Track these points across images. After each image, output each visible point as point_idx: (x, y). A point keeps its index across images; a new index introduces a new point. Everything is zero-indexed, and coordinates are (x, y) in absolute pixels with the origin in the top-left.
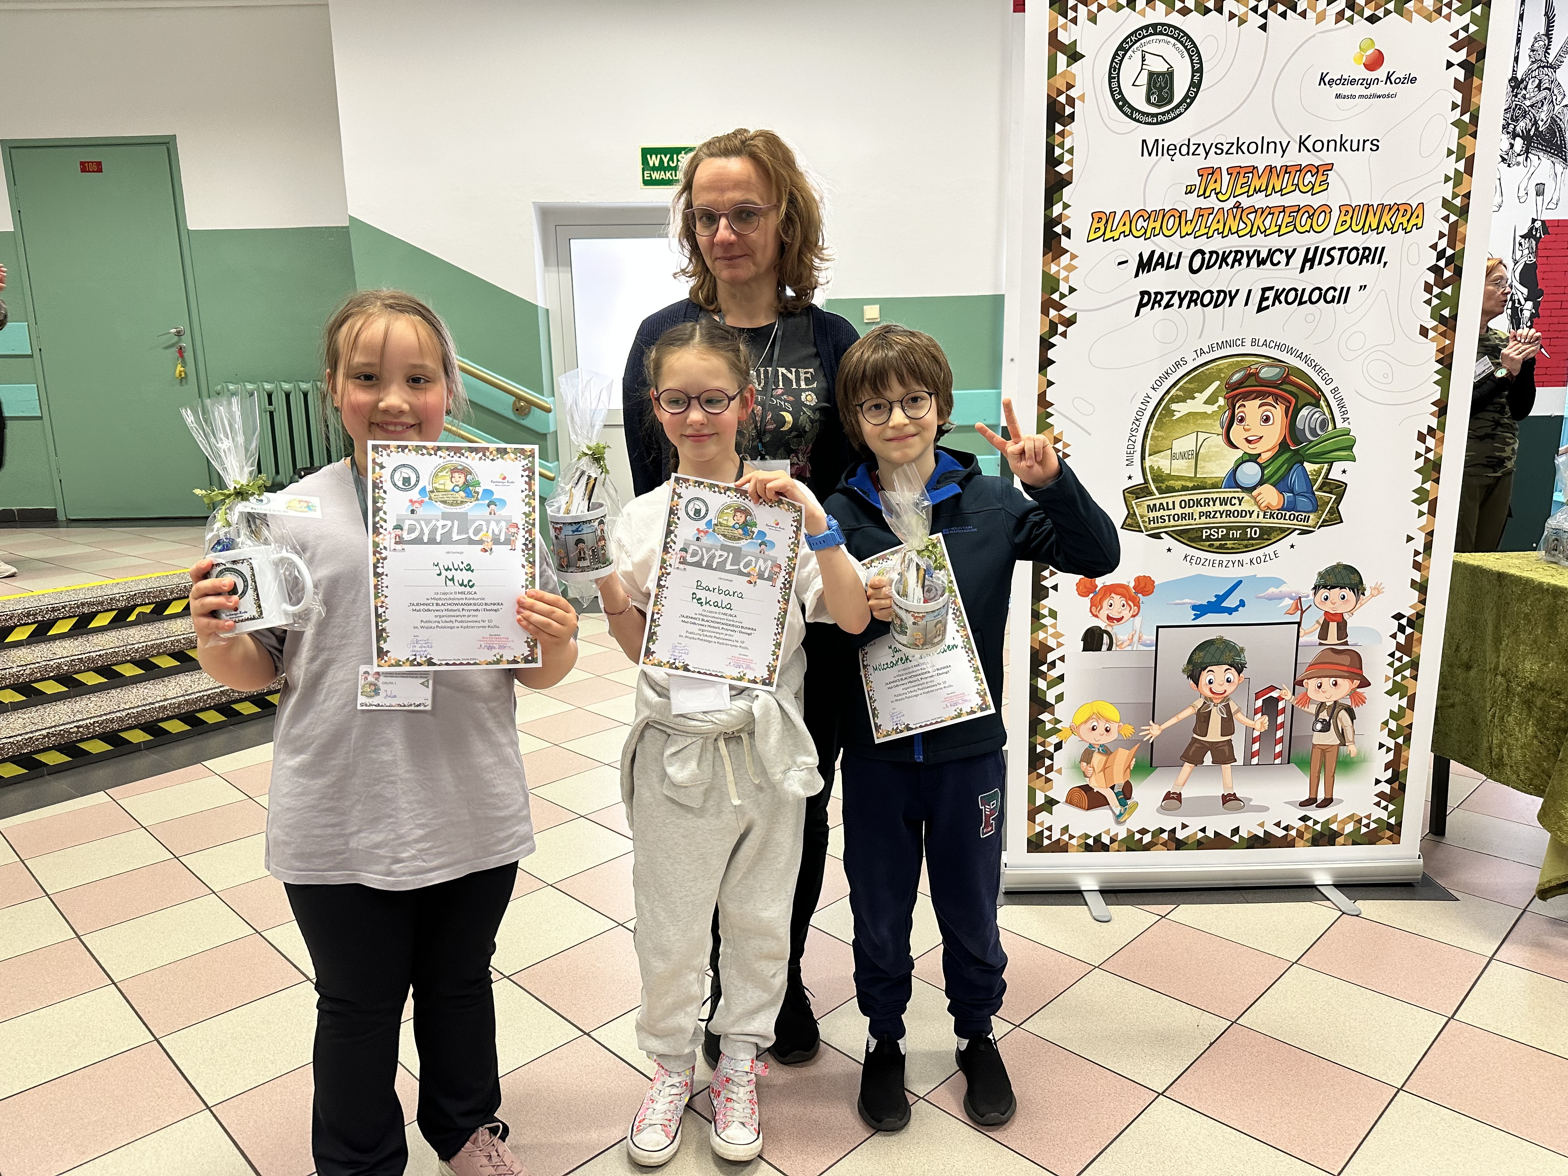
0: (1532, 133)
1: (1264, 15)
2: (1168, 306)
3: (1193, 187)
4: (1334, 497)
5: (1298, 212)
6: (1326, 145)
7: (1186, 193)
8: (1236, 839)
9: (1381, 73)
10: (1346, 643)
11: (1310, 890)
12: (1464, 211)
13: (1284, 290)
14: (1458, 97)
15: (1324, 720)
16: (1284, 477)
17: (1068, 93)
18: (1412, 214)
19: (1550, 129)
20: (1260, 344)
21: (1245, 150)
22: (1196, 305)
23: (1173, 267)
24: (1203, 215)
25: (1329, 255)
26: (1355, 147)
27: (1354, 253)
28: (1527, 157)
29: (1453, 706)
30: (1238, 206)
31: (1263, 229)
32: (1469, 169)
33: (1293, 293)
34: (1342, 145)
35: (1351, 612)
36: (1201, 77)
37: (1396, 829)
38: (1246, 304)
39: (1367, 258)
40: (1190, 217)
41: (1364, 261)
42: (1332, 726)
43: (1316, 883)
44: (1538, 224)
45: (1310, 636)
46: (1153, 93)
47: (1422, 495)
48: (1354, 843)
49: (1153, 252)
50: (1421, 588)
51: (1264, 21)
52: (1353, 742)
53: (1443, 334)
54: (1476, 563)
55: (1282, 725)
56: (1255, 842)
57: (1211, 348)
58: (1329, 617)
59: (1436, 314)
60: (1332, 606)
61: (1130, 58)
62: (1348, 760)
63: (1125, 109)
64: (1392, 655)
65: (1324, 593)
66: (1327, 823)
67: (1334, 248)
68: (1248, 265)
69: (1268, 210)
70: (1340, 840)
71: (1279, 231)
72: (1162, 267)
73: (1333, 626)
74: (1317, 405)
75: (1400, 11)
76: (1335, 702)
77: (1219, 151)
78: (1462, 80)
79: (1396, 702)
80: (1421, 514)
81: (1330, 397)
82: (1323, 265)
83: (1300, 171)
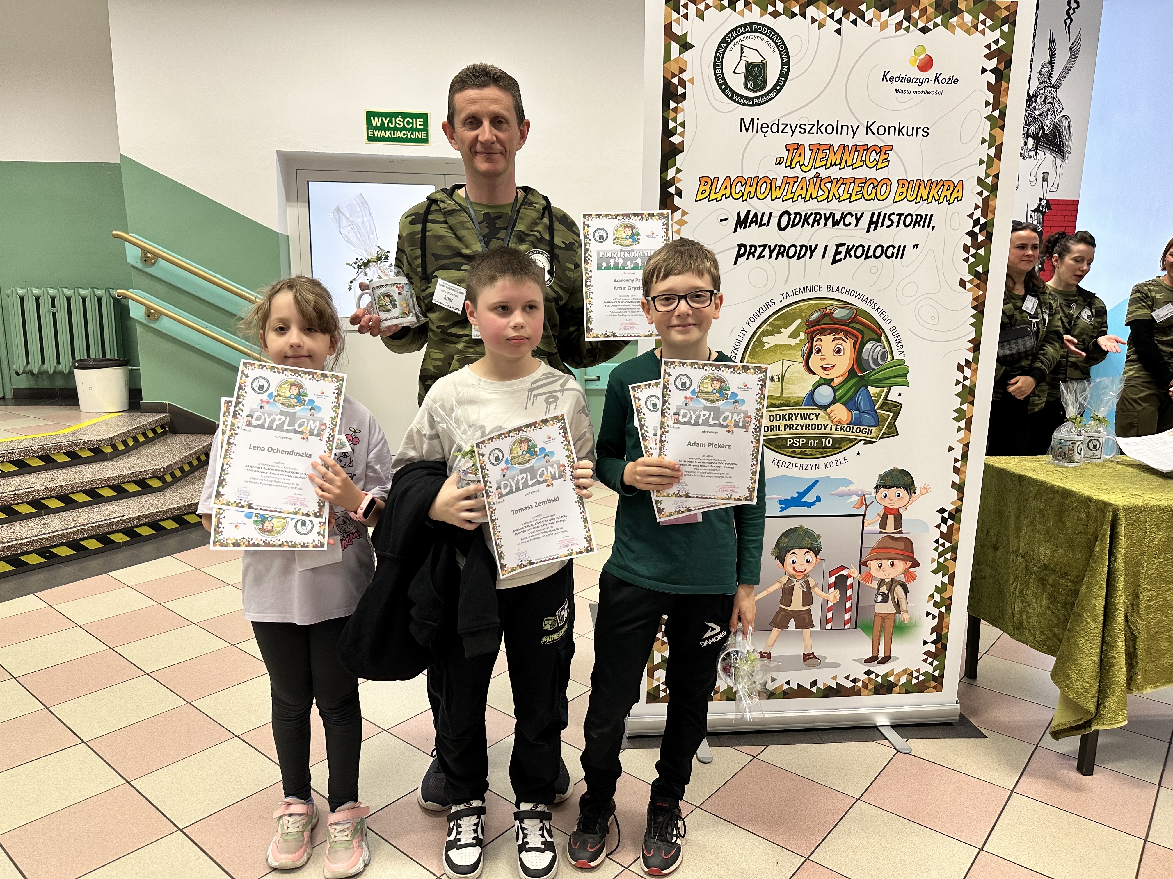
0: (1040, 135)
1: (839, 21)
2: (760, 257)
3: (782, 159)
4: (892, 414)
5: (865, 183)
6: (887, 130)
7: (776, 164)
8: (814, 689)
9: (931, 74)
10: (901, 532)
11: (872, 730)
12: (993, 189)
13: (854, 246)
14: (990, 97)
15: (884, 593)
16: (852, 398)
17: (680, 76)
18: (954, 189)
19: (1052, 133)
20: (834, 290)
21: (824, 131)
22: (783, 256)
23: (764, 224)
24: (789, 183)
25: (889, 219)
26: (910, 133)
27: (909, 218)
28: (1036, 152)
29: (984, 578)
30: (817, 176)
31: (837, 196)
32: (998, 155)
33: (861, 249)
34: (900, 130)
35: (905, 507)
36: (789, 69)
37: (939, 680)
38: (823, 257)
39: (919, 223)
40: (779, 183)
41: (917, 225)
42: (890, 598)
43: (878, 724)
44: (1044, 202)
45: (873, 526)
46: (750, 80)
47: (960, 414)
48: (907, 692)
49: (749, 212)
50: (960, 488)
51: (839, 26)
52: (907, 611)
53: (978, 286)
54: (1001, 466)
55: (851, 597)
56: (829, 692)
57: (795, 292)
58: (888, 511)
59: (972, 269)
60: (890, 502)
61: (732, 49)
62: (903, 625)
63: (727, 91)
64: (937, 541)
65: (883, 491)
66: (886, 676)
67: (893, 214)
68: (825, 225)
69: (841, 181)
70: (896, 689)
71: (850, 198)
72: (756, 224)
73: (891, 518)
74: (879, 340)
75: (946, 24)
76: (893, 579)
77: (803, 131)
78: (994, 84)
79: (940, 579)
80: (960, 429)
81: (889, 334)
82: (884, 227)
83: (867, 150)
